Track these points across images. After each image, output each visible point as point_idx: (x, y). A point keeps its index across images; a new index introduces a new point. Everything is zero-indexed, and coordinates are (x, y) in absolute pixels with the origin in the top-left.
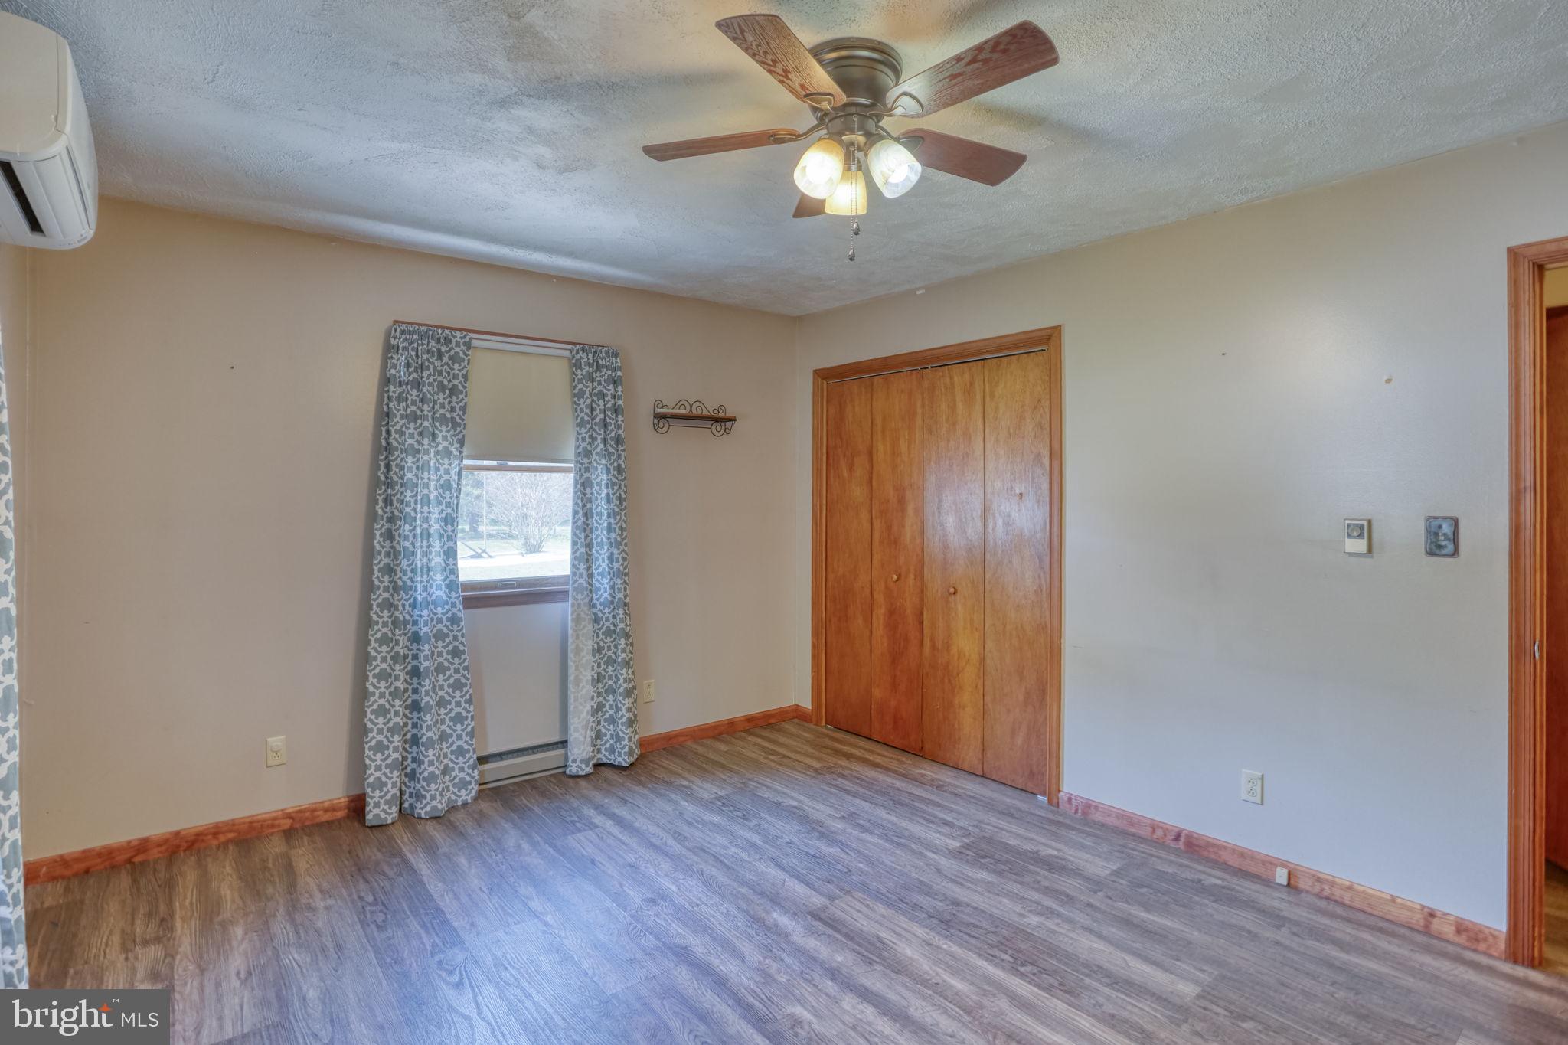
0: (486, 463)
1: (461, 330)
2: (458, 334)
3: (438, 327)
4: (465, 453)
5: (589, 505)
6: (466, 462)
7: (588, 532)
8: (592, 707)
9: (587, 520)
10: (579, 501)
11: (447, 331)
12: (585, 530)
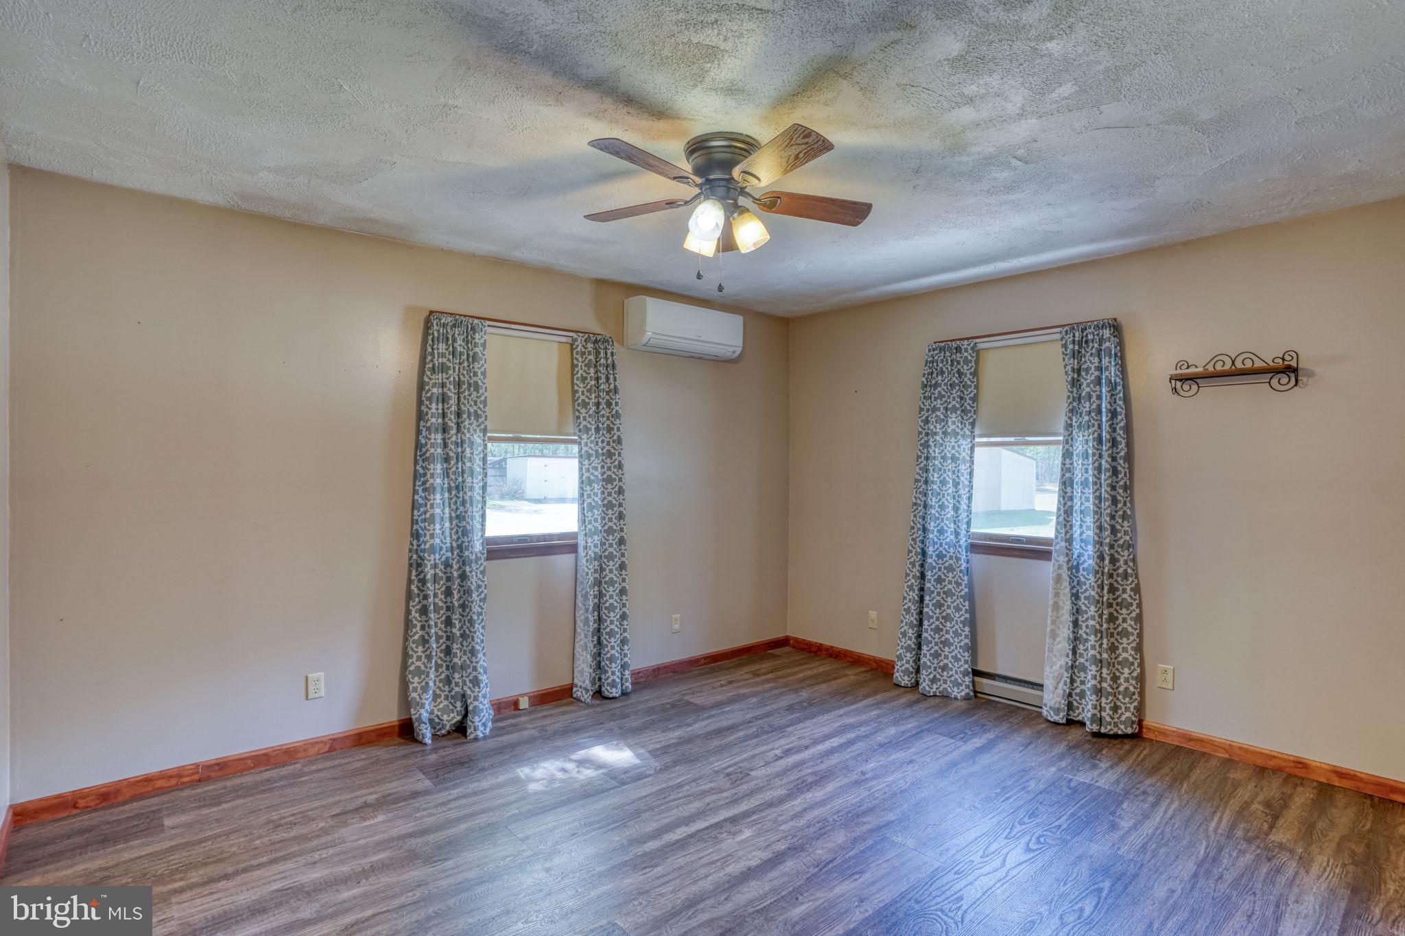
0: (993, 439)
1: (968, 339)
2: (966, 342)
3: (951, 341)
4: (977, 432)
5: (1069, 503)
6: (977, 440)
7: (1068, 527)
8: (1067, 663)
9: (1068, 517)
10: (1061, 499)
11: (958, 342)
12: (1065, 525)
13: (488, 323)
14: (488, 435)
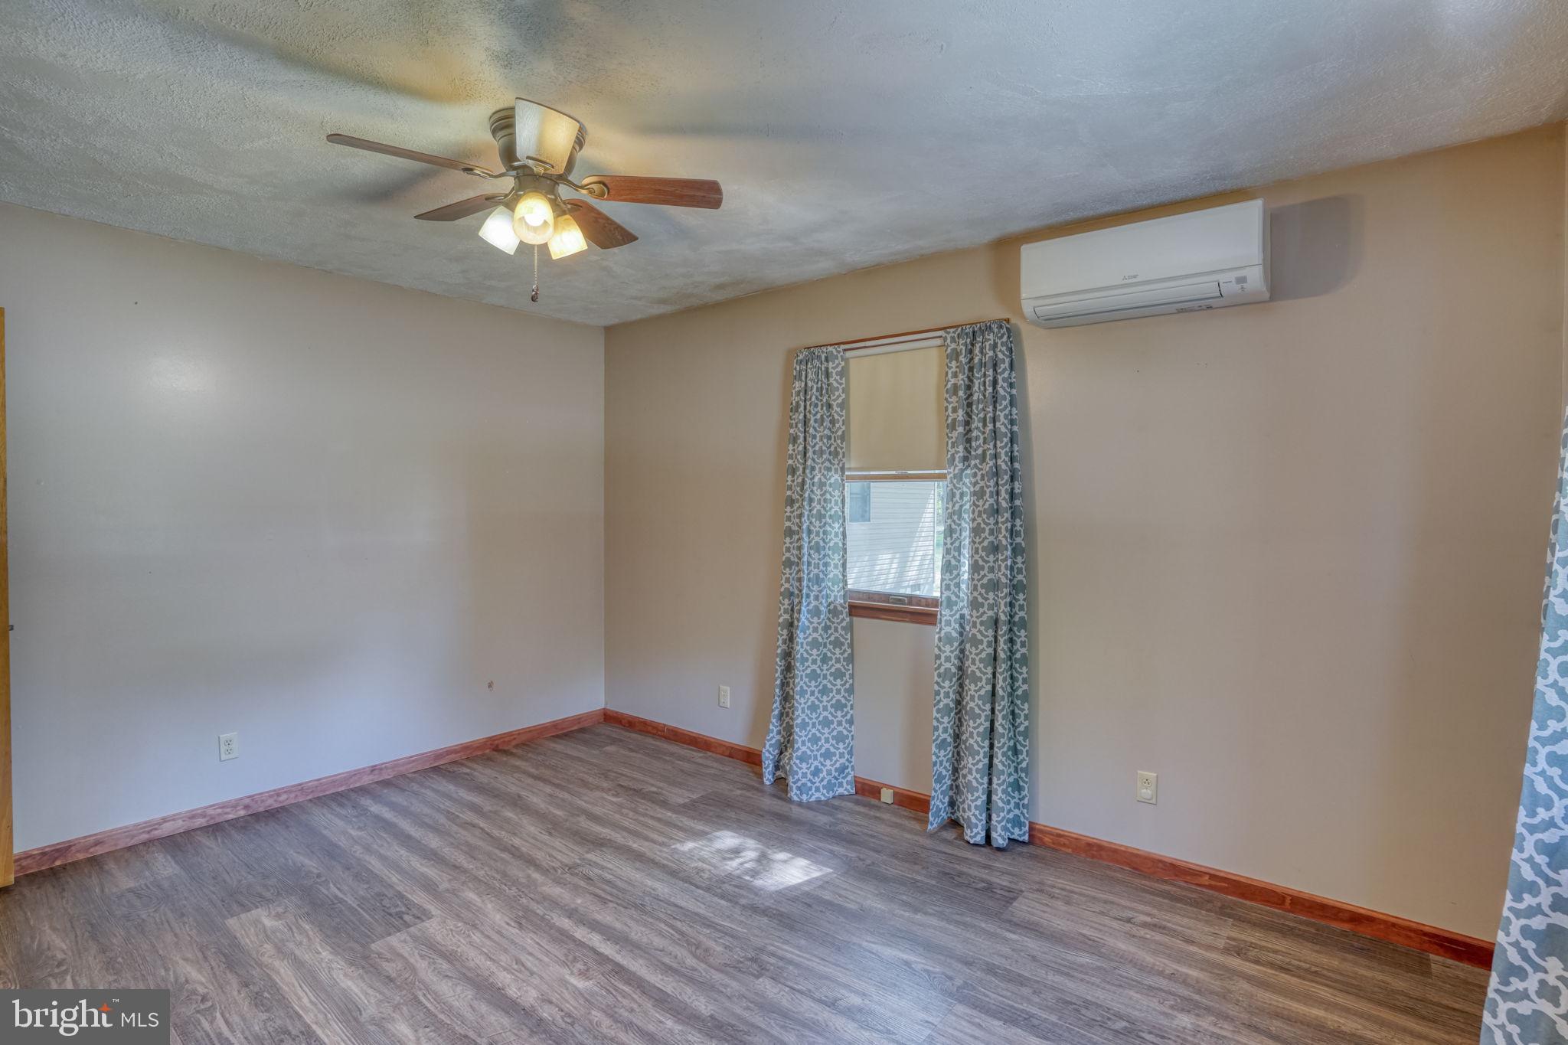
13: (843, 347)
14: (846, 473)
